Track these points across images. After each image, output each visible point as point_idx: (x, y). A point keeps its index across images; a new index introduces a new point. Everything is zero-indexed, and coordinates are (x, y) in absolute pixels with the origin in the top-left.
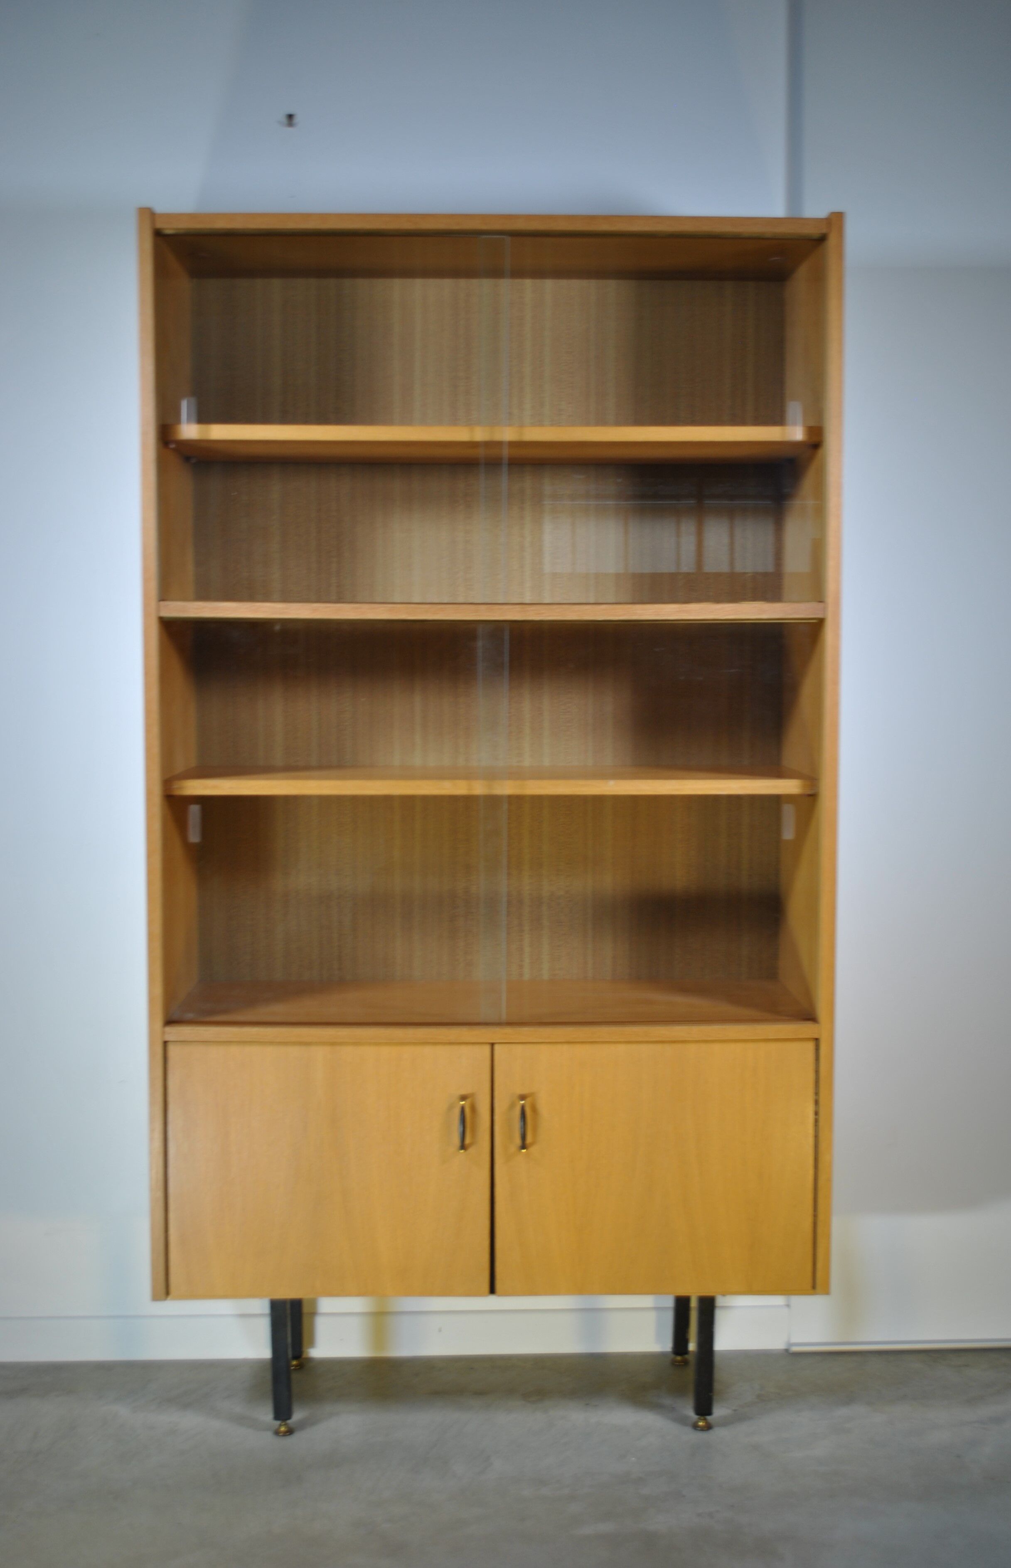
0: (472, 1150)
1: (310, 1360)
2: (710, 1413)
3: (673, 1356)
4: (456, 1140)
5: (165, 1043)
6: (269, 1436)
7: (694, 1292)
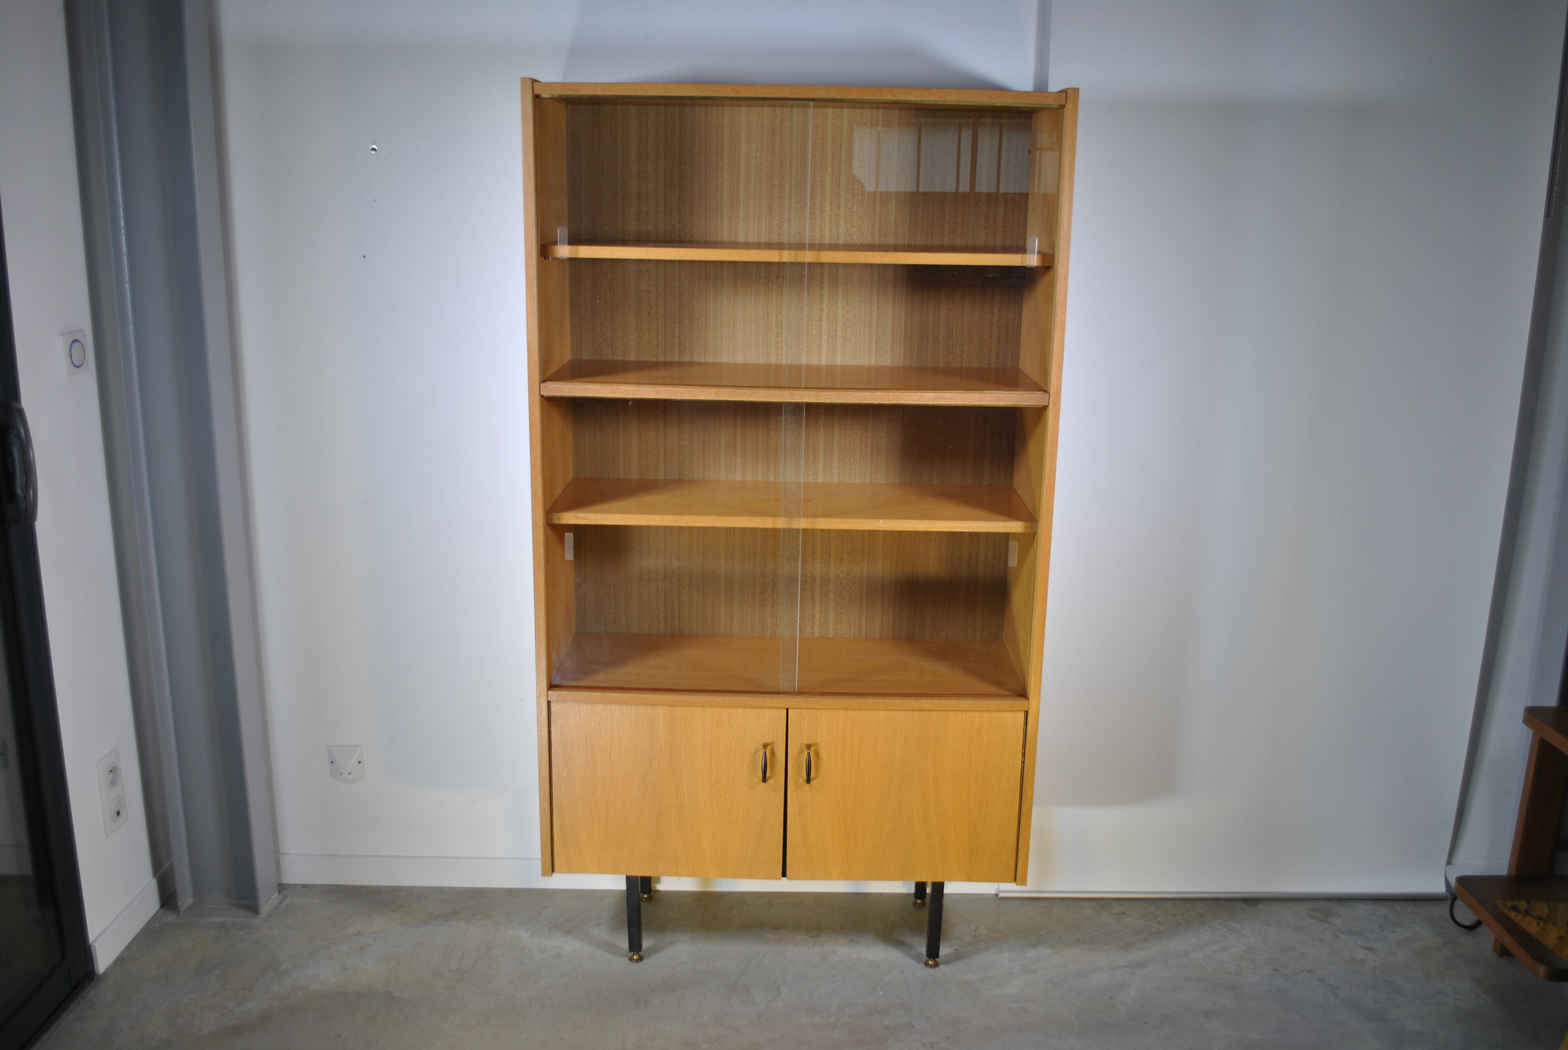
0: (770, 782)
1: (658, 892)
2: (938, 956)
3: (913, 898)
4: (760, 774)
5: (549, 703)
6: (626, 960)
7: (929, 879)
